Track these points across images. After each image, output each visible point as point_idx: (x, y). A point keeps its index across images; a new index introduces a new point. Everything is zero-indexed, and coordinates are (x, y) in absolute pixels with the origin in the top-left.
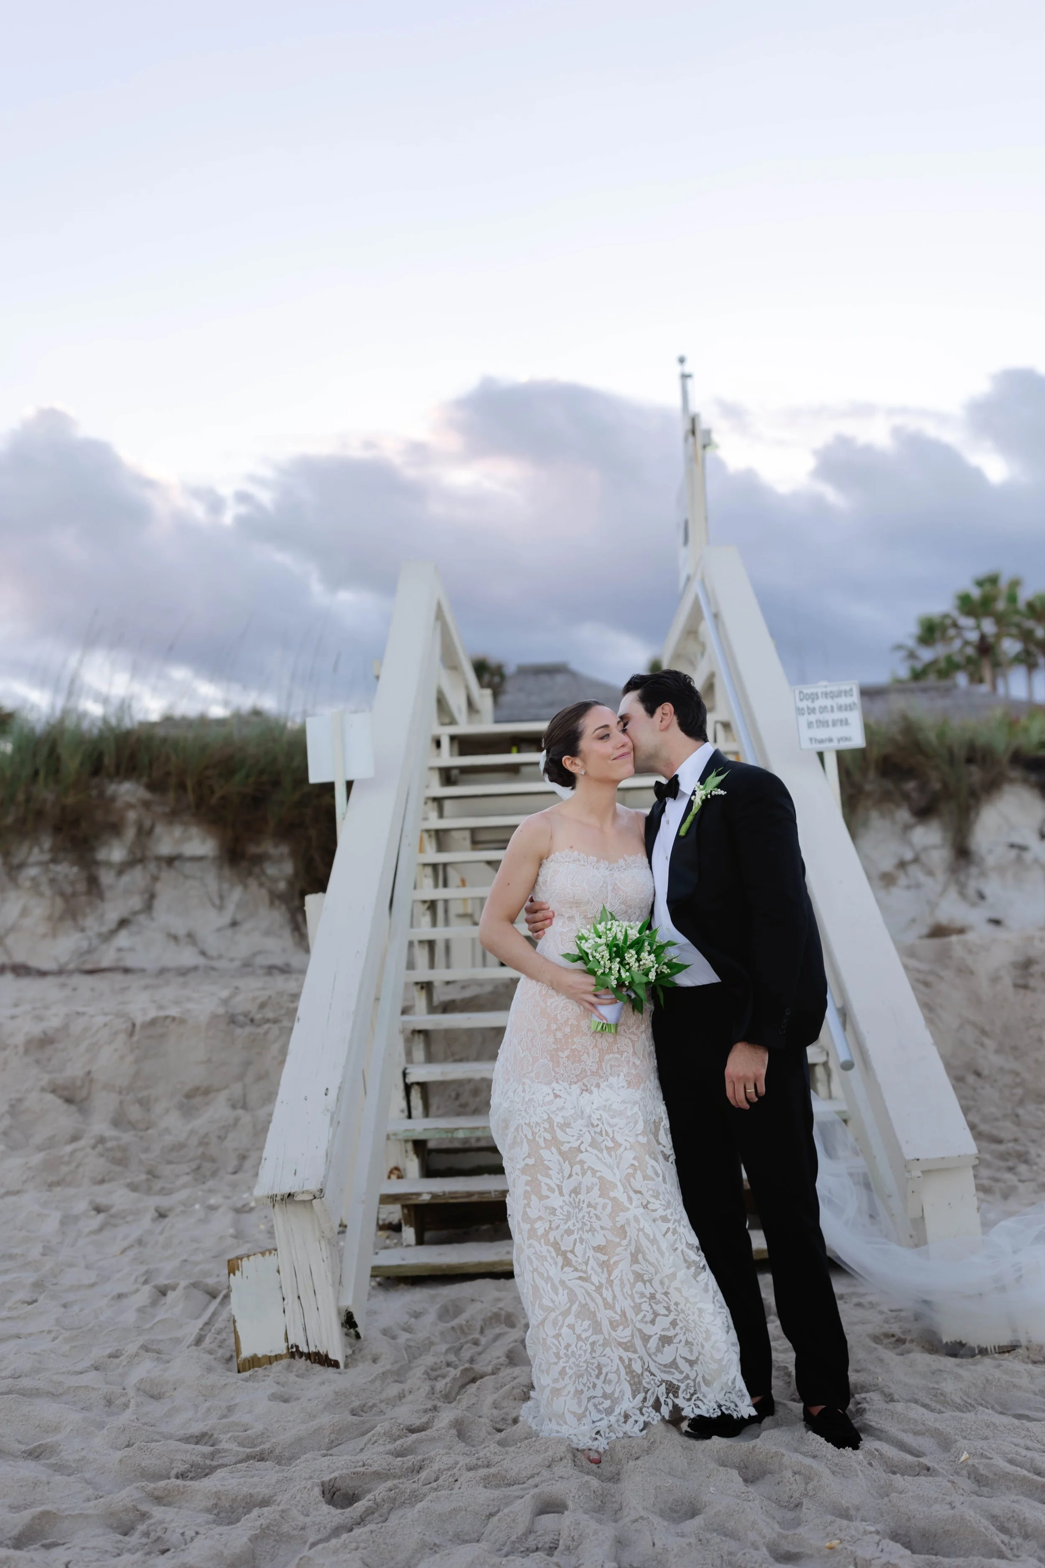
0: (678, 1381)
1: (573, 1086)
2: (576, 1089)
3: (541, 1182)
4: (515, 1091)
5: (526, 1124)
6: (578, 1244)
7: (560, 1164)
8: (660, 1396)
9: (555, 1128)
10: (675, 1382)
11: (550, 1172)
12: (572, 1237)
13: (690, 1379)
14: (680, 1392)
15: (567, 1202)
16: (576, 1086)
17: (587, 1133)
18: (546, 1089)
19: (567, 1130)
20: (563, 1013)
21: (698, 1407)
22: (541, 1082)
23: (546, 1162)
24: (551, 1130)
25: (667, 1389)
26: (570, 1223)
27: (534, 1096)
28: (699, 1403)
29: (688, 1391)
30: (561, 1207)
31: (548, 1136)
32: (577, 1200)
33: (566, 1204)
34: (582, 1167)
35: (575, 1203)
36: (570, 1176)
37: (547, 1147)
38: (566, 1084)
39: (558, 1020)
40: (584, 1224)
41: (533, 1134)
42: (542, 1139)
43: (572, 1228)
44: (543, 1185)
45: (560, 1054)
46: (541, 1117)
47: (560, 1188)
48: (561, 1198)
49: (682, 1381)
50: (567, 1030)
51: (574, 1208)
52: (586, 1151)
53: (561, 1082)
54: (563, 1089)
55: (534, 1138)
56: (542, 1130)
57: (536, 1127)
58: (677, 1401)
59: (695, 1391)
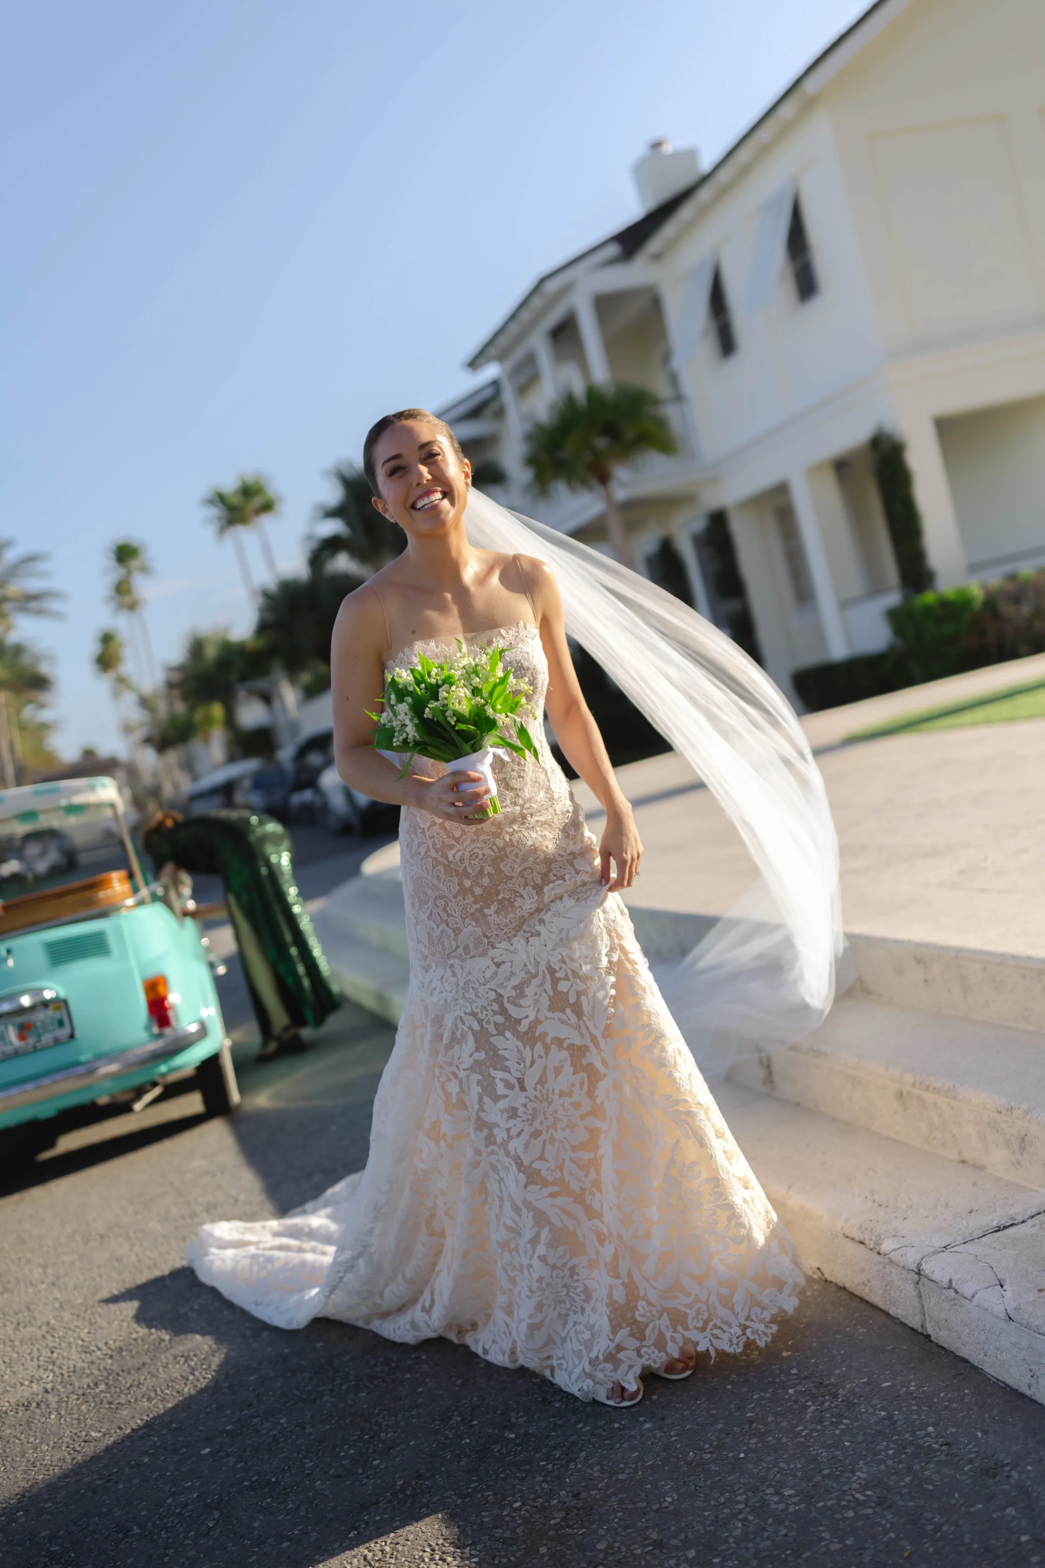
0: (686, 1306)
1: (514, 940)
2: (518, 942)
3: (494, 1078)
4: (442, 978)
5: (466, 1013)
6: (548, 1146)
7: (518, 1051)
8: (664, 1331)
9: (506, 1005)
10: (683, 1309)
11: (507, 1064)
12: (541, 1139)
13: (701, 1302)
14: (689, 1320)
15: (532, 1098)
16: (517, 938)
17: (544, 993)
18: (483, 963)
19: (522, 1002)
20: (473, 862)
21: (718, 1338)
22: (474, 956)
23: (501, 1052)
24: (503, 1011)
25: (670, 1319)
26: (536, 1123)
27: (470, 977)
28: (717, 1332)
29: (700, 1317)
30: (525, 1105)
31: (500, 1019)
32: (544, 1092)
33: (530, 1100)
34: (544, 1043)
35: (542, 1096)
36: (533, 1062)
37: (501, 1033)
38: (505, 945)
39: (470, 874)
40: (557, 1120)
41: (480, 1021)
42: (493, 1024)
43: (539, 1128)
44: (497, 1081)
45: (486, 911)
46: (487, 998)
47: (521, 1082)
48: (523, 1094)
49: (690, 1306)
50: (486, 881)
51: (541, 1102)
52: (546, 1018)
53: (498, 945)
54: (504, 952)
55: (482, 1026)
56: (490, 1013)
57: (482, 1012)
58: (688, 1334)
59: (710, 1315)
